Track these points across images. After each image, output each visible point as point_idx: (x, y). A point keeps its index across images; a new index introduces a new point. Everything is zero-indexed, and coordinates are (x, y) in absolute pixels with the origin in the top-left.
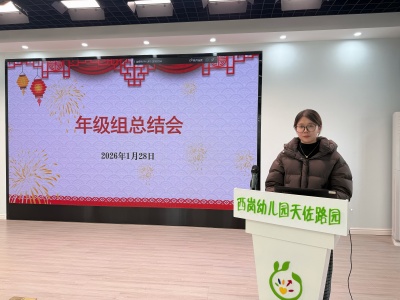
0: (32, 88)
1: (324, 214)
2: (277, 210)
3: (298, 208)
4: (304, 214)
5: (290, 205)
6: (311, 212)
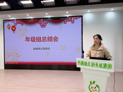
0: (12, 29)
2: (91, 65)
4: (100, 66)
5: (95, 63)
6: (102, 65)
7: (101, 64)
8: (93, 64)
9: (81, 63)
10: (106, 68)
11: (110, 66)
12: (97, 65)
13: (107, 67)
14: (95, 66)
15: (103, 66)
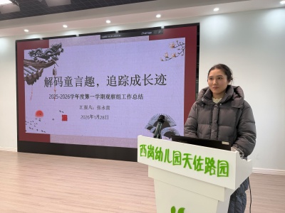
1: (213, 165)
2: (171, 158)
3: (189, 157)
4: (194, 163)
5: (182, 154)
6: (201, 162)
7: (200, 159)
8: (177, 158)
9: (147, 150)
10: (212, 171)
11: (223, 168)
12: (187, 160)
13: (216, 170)
14: (183, 162)
15: (203, 167)
